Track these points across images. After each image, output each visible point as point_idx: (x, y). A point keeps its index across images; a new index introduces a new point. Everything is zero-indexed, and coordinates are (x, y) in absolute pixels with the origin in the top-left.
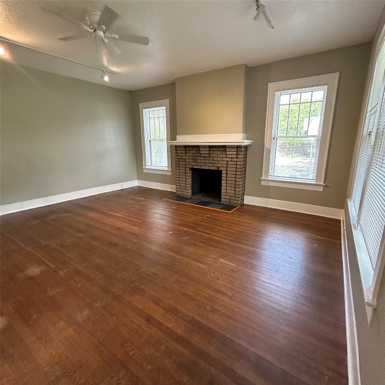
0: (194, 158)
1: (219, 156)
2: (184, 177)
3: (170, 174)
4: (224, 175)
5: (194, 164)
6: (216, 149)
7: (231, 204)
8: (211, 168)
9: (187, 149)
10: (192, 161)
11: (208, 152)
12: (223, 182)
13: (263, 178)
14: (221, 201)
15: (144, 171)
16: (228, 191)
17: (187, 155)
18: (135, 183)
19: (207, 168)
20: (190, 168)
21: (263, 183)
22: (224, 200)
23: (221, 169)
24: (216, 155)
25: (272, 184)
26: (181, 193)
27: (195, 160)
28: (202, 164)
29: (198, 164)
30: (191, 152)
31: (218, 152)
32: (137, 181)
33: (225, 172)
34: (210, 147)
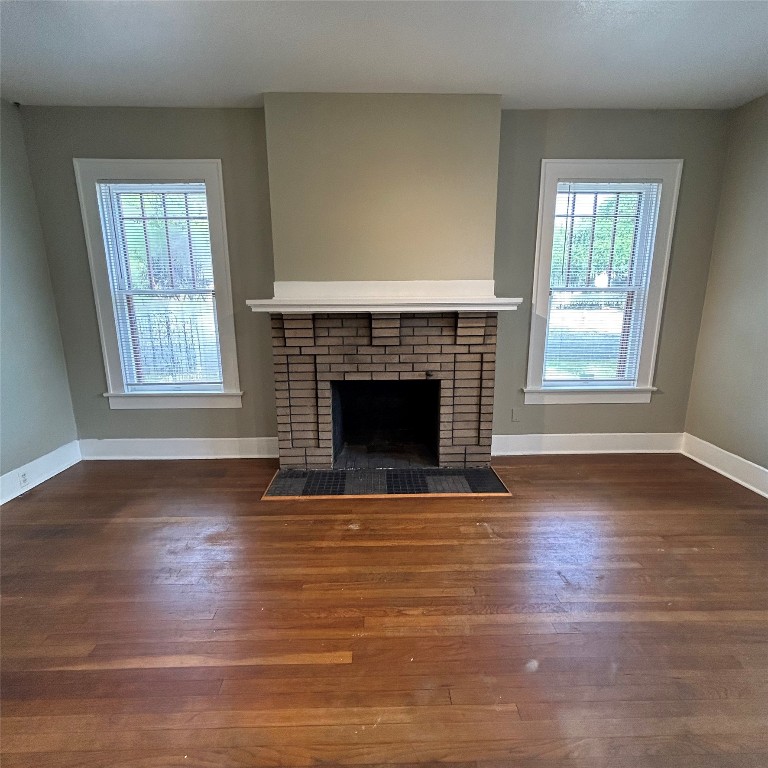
0: (347, 350)
1: (432, 340)
2: (311, 411)
3: (237, 404)
4: (446, 393)
5: (346, 368)
6: (423, 323)
7: (469, 465)
8: (406, 377)
9: (320, 323)
10: (340, 359)
11: (396, 332)
12: (443, 410)
13: (529, 387)
14: (436, 462)
15: (114, 405)
16: (457, 433)
17: (320, 342)
18: (72, 454)
19: (394, 377)
20: (333, 383)
21: (529, 400)
22: (449, 458)
23: (435, 376)
24: (423, 340)
25: (548, 400)
26: (301, 460)
27: (350, 357)
28: (373, 368)
29: (361, 368)
30: (333, 332)
31: (425, 331)
32: (77, 442)
33: (449, 384)
34: (404, 316)
